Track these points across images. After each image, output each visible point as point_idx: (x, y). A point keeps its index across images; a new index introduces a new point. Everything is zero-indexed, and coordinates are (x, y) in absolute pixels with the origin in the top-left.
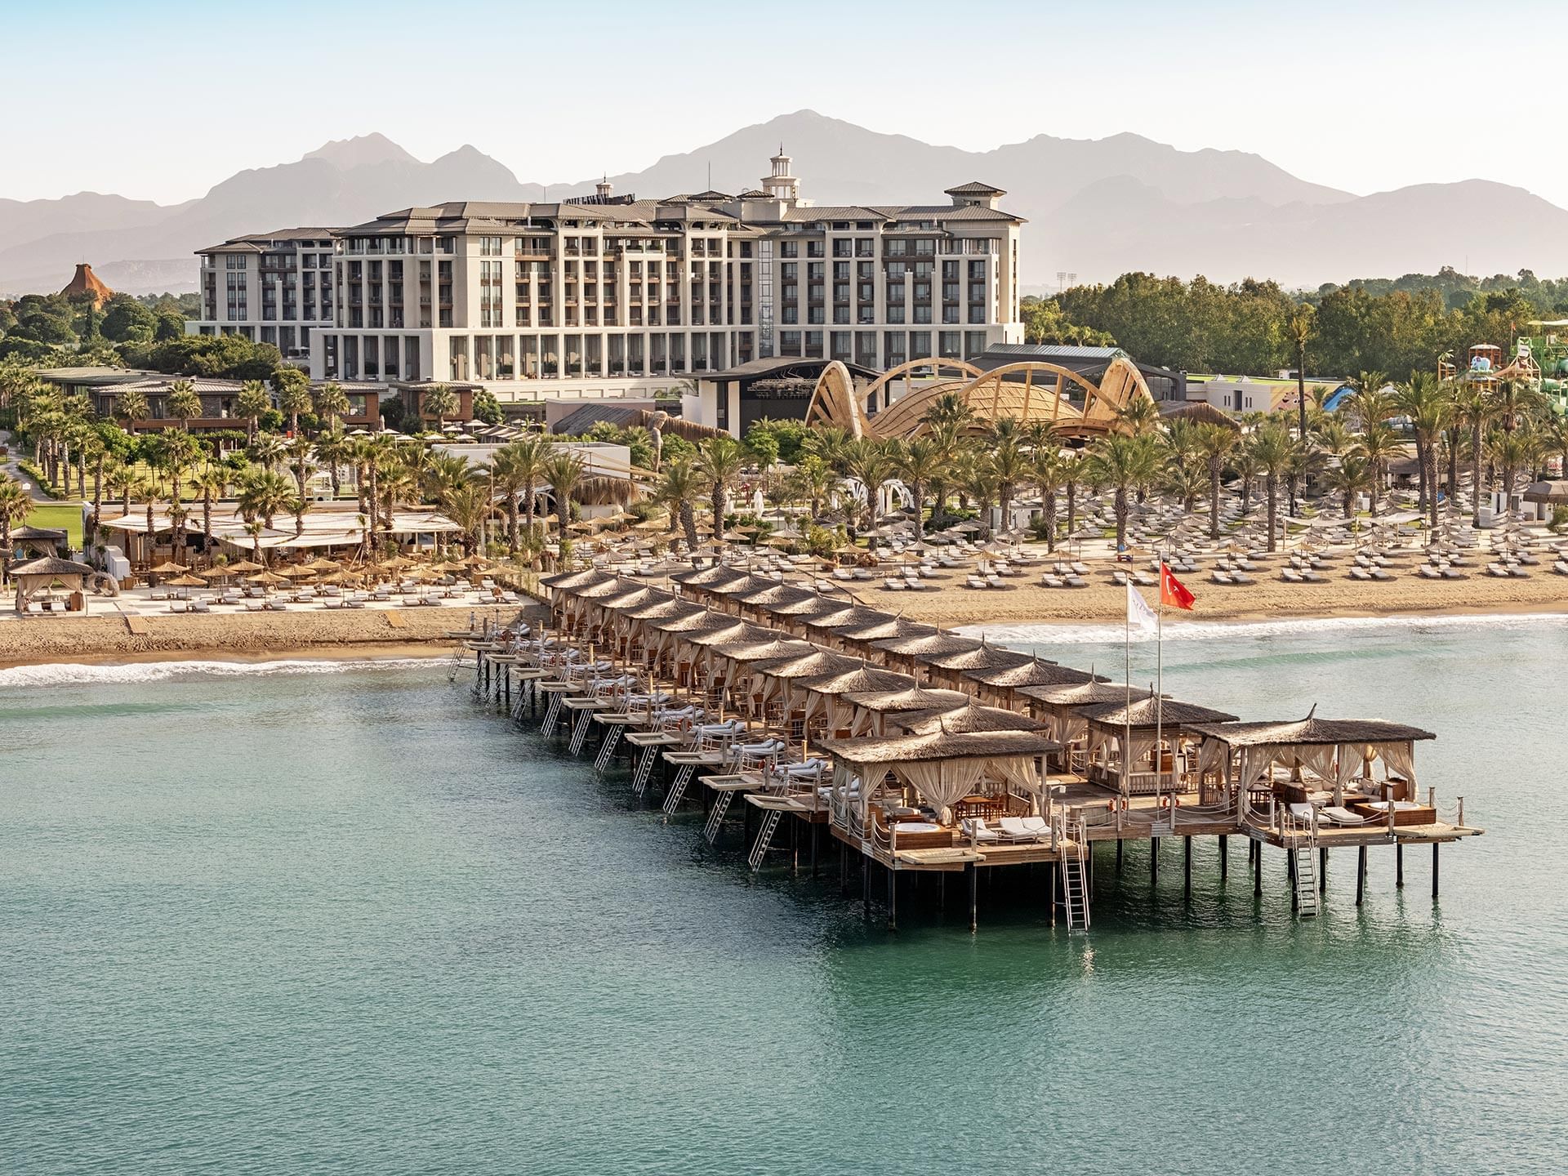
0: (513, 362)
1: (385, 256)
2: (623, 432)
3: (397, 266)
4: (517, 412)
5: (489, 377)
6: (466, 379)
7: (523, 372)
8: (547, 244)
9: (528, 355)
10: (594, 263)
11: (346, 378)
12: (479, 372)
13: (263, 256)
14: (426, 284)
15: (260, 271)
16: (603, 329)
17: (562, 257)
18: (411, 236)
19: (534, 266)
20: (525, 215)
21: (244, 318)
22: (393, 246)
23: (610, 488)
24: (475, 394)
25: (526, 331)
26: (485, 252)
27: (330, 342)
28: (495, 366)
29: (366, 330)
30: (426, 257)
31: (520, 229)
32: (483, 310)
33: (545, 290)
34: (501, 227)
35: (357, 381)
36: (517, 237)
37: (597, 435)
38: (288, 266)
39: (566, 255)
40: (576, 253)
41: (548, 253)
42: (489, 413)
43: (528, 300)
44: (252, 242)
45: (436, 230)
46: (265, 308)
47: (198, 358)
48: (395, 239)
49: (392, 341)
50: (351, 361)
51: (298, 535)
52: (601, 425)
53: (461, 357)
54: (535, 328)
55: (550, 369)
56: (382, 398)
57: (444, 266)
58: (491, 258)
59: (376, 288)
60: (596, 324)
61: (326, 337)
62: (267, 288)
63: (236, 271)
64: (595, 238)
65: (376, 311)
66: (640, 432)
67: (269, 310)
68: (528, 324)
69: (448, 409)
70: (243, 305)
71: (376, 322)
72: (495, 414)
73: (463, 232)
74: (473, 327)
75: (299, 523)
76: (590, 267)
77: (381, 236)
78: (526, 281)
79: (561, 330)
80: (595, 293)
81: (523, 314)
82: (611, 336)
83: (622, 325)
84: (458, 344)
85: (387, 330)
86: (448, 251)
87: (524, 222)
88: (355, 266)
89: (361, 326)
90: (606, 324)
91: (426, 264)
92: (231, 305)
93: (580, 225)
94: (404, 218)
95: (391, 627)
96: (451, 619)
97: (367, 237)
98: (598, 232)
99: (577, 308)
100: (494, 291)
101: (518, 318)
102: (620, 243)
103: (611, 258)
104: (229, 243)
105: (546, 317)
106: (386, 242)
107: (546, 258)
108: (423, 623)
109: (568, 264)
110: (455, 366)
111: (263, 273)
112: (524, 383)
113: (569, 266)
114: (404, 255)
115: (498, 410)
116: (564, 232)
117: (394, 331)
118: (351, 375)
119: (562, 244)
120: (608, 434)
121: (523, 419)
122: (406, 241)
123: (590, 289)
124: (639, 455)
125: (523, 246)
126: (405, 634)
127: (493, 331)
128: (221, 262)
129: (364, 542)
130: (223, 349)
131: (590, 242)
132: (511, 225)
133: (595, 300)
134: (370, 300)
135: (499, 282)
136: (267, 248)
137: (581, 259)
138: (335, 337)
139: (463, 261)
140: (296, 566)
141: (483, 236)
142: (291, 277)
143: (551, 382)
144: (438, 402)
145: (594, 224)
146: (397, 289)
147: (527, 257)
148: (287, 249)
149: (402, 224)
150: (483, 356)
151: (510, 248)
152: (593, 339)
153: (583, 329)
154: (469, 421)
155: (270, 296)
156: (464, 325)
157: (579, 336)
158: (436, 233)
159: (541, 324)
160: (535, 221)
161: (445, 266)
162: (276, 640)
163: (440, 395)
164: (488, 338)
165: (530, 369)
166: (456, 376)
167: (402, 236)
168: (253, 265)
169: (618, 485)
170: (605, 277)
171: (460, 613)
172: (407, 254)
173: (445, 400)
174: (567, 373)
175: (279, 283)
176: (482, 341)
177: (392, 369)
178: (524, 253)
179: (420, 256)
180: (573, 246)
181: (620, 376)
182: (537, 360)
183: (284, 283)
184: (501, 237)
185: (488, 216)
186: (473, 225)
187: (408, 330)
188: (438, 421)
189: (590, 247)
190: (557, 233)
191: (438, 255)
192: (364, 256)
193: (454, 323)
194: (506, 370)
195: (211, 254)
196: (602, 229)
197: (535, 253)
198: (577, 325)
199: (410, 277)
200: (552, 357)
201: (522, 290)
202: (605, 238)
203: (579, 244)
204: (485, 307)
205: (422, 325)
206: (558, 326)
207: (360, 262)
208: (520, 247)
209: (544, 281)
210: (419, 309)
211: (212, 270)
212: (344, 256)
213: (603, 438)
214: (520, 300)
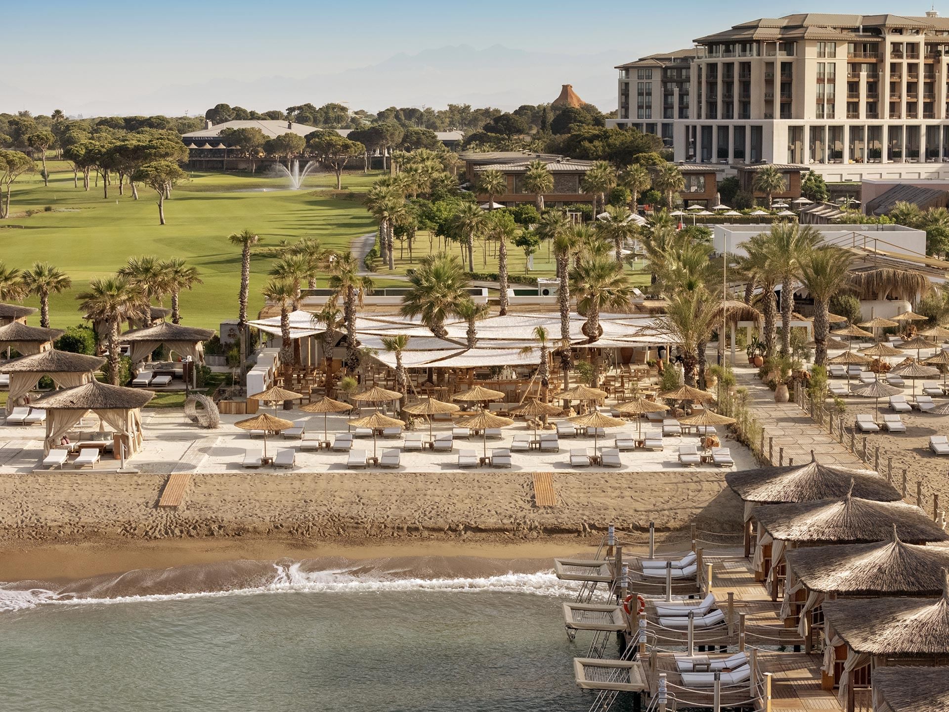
0: (843, 149)
1: (737, 58)
2: (923, 213)
3: (746, 67)
4: (841, 191)
5: (822, 161)
6: (802, 163)
7: (852, 156)
8: (876, 49)
9: (857, 142)
10: (917, 65)
11: (702, 161)
12: (813, 156)
13: (665, 70)
14: (770, 82)
15: (662, 81)
16: (922, 121)
17: (889, 60)
18: (758, 42)
19: (864, 67)
20: (857, 24)
21: (650, 117)
22: (744, 50)
23: (896, 281)
24: (804, 175)
25: (855, 122)
26: (821, 54)
27: (690, 130)
28: (827, 152)
29: (720, 121)
30: (770, 59)
31: (852, 36)
32: (818, 104)
33: (873, 88)
34: (837, 34)
35: (711, 163)
36: (850, 42)
37: (896, 216)
38: (684, 77)
39: (892, 58)
40: (901, 57)
41: (876, 56)
42: (817, 192)
43: (858, 96)
44: (657, 59)
45: (780, 36)
46: (666, 109)
47: (586, 144)
48: (746, 44)
49: (740, 130)
50: (707, 146)
51: (469, 347)
52: (902, 206)
53: (798, 143)
54: (863, 120)
55: (875, 155)
56: (720, 178)
57: (786, 66)
58: (827, 60)
59: (728, 85)
60: (916, 117)
61: (687, 127)
62: (667, 94)
63: (645, 81)
64: (918, 44)
65: (728, 105)
66: (941, 214)
67: (669, 111)
68: (857, 117)
69: (775, 188)
70: (649, 107)
71: (728, 115)
72: (822, 193)
73: (802, 38)
74: (809, 118)
75: (471, 332)
76: (912, 68)
77: (734, 42)
78: (856, 80)
79: (885, 121)
80: (916, 91)
81: (853, 109)
82: (929, 128)
83: (939, 118)
84: (795, 133)
85: (736, 121)
86: (790, 53)
87: (856, 30)
88: (712, 67)
89: (716, 118)
90: (925, 117)
91: (770, 65)
92: (640, 107)
93: (904, 32)
94: (754, 27)
95: (534, 506)
96: (627, 493)
97: (723, 43)
98: (920, 39)
99: (900, 103)
100: (828, 87)
101: (848, 111)
102: (940, 48)
103: (930, 61)
104: (641, 60)
105: (873, 110)
106: (738, 47)
107: (874, 60)
108: (584, 500)
109: (893, 66)
110: (792, 152)
111: (665, 82)
112: (851, 166)
113: (894, 67)
114: (752, 57)
115: (824, 188)
116: (890, 38)
117: (742, 122)
118: (706, 159)
119: (888, 49)
120: (908, 214)
121: (845, 196)
122: (755, 45)
123: (912, 87)
124: (939, 238)
125: (855, 50)
126: (550, 520)
127: (826, 122)
128: (634, 74)
129: (543, 363)
130: (608, 137)
131: (913, 48)
132: (845, 32)
133: (916, 97)
134: (724, 96)
135: (832, 81)
136: (668, 64)
137: (905, 62)
138: (694, 127)
139: (802, 62)
140: (433, 401)
141: (820, 41)
142: (686, 86)
143: (875, 166)
144: (767, 181)
145: (917, 32)
146: (746, 86)
147: (858, 60)
148: (684, 64)
149: (752, 32)
150: (818, 143)
151: (843, 53)
152: (913, 130)
153: (904, 121)
154: (797, 199)
155: (669, 100)
156: (801, 116)
157: (901, 127)
158: (780, 39)
159: (868, 117)
160: (866, 29)
161: (787, 68)
162: (357, 525)
163: (769, 175)
164: (822, 128)
165: (857, 155)
166: (793, 160)
167: (751, 41)
168: (657, 76)
169: (905, 278)
170: (925, 77)
171: (641, 484)
172: (755, 56)
173: (773, 180)
174: (889, 158)
175: (676, 90)
176: (816, 131)
177: (739, 154)
178: (855, 56)
179: (765, 58)
180: (899, 51)
181: (936, 161)
182: (865, 146)
183: (680, 91)
184: (835, 42)
185: (825, 25)
186: (811, 32)
187: (754, 121)
188: (766, 198)
189: (913, 51)
190: (884, 39)
191: (781, 57)
192: (720, 59)
193: (793, 115)
194: (837, 156)
195: (626, 68)
196: (924, 36)
197: (865, 56)
198: (899, 117)
199: (757, 76)
200: (877, 145)
201: (853, 87)
202: (926, 44)
203: (904, 49)
204: (820, 102)
205: (766, 117)
206: (883, 118)
207: (716, 64)
208: (852, 50)
209: (871, 80)
210: (763, 103)
211: (627, 80)
212: (704, 59)
213: (902, 220)
214: (850, 96)
